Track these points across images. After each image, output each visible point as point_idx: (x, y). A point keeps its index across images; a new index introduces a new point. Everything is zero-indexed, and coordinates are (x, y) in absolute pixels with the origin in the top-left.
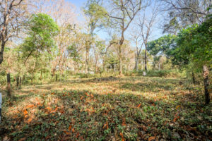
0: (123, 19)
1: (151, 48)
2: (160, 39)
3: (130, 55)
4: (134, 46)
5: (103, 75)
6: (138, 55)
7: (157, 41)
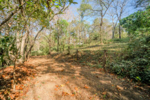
0: (101, 11)
1: (123, 23)
2: (130, 16)
3: (109, 29)
4: (111, 22)
5: (91, 45)
6: (114, 28)
7: (127, 18)
